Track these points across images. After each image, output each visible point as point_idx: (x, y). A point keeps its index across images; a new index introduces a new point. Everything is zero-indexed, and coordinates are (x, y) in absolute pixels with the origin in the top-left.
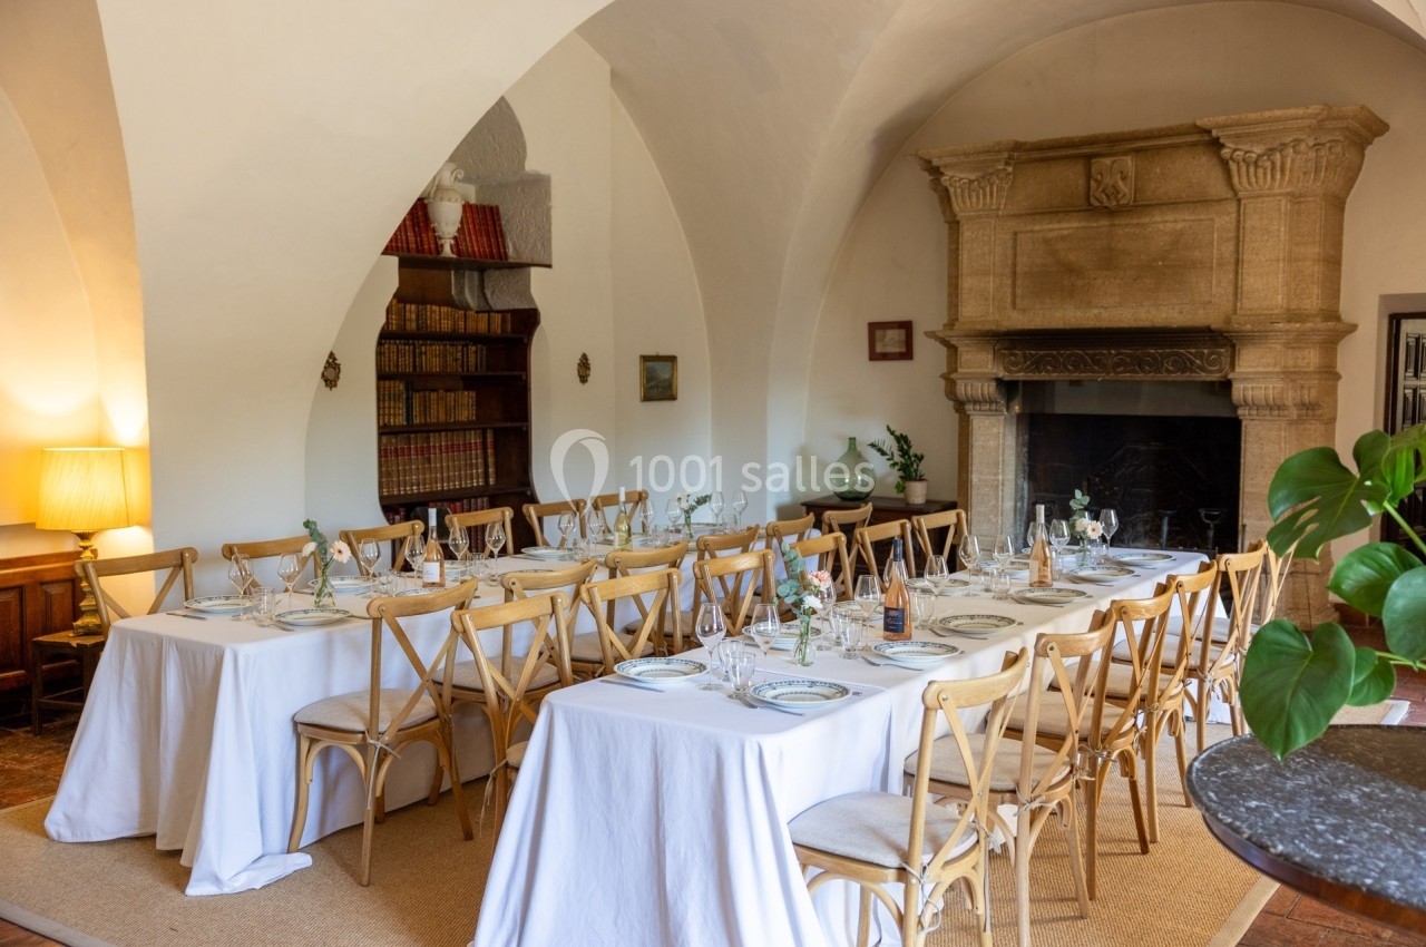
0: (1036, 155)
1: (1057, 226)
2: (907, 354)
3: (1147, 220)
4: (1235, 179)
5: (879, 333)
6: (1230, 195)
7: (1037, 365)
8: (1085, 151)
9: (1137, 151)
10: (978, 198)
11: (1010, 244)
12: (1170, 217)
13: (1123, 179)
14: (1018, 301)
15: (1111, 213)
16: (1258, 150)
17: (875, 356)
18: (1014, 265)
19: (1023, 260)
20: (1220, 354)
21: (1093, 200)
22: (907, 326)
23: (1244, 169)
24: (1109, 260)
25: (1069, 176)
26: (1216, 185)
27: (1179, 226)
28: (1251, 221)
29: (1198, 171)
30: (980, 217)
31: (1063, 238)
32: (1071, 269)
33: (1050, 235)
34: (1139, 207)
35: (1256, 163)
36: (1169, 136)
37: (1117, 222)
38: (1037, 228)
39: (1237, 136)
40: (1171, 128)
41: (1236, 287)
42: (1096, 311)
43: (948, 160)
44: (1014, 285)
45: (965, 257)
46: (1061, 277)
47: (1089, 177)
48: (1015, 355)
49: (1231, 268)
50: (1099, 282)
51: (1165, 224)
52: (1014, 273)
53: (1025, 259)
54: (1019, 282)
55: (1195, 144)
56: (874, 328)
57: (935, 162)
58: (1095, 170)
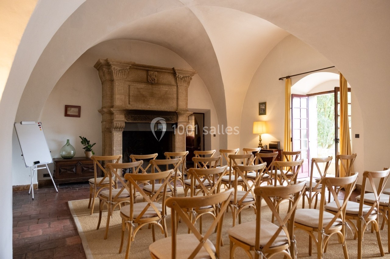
0: (135, 67)
1: (139, 85)
2: (79, 116)
3: (159, 87)
4: (178, 82)
5: (69, 109)
6: (176, 84)
7: (135, 119)
8: (147, 69)
9: (157, 71)
10: (121, 75)
11: (128, 88)
12: (164, 87)
13: (156, 77)
14: (131, 103)
15: (152, 84)
16: (182, 76)
17: (66, 115)
18: (129, 93)
19: (132, 93)
20: (174, 118)
21: (149, 81)
22: (79, 108)
23: (179, 80)
24: (152, 95)
25: (143, 74)
26: (173, 82)
27: (167, 89)
28: (180, 91)
29: (170, 78)
30: (121, 80)
31: (142, 88)
32: (144, 96)
33: (138, 87)
34: (158, 84)
35: (182, 79)
36: (165, 70)
37: (153, 86)
38: (134, 85)
39: (179, 73)
40: (167, 68)
41: (177, 104)
42: (149, 106)
43: (115, 63)
44: (129, 98)
45: (116, 90)
46: (141, 97)
47: (147, 75)
48: (129, 116)
49: (176, 99)
50: (150, 100)
51: (164, 89)
52: (129, 95)
53: (132, 92)
54: (131, 98)
55: (169, 73)
56: (67, 107)
57: (111, 63)
58: (149, 74)
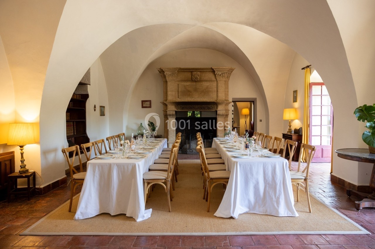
0: (182, 70)
1: (186, 83)
2: (150, 107)
3: (202, 83)
4: (217, 78)
5: (144, 103)
6: (216, 80)
7: (183, 109)
8: (191, 71)
9: (200, 71)
10: (171, 77)
11: (177, 86)
12: (206, 83)
13: (198, 76)
14: (179, 97)
15: (195, 81)
16: (220, 73)
17: (143, 107)
19: (180, 89)
20: (215, 107)
21: (193, 79)
22: (150, 101)
23: (218, 76)
24: (196, 90)
25: (189, 75)
26: (213, 78)
27: (208, 85)
28: (219, 85)
29: (211, 76)
30: (172, 81)
31: (187, 86)
32: (189, 91)
33: (185, 85)
34: (201, 81)
35: (220, 75)
36: (206, 69)
37: (197, 83)
38: (182, 83)
39: (218, 71)
40: (207, 68)
41: (217, 95)
42: (194, 99)
43: (166, 70)
44: (178, 94)
45: (169, 88)
46: (187, 92)
47: (192, 75)
48: (178, 107)
49: (216, 92)
50: (194, 94)
51: (205, 84)
52: (178, 91)
54: (179, 93)
55: (210, 71)
56: (143, 102)
57: (164, 70)
58: (193, 74)
